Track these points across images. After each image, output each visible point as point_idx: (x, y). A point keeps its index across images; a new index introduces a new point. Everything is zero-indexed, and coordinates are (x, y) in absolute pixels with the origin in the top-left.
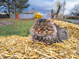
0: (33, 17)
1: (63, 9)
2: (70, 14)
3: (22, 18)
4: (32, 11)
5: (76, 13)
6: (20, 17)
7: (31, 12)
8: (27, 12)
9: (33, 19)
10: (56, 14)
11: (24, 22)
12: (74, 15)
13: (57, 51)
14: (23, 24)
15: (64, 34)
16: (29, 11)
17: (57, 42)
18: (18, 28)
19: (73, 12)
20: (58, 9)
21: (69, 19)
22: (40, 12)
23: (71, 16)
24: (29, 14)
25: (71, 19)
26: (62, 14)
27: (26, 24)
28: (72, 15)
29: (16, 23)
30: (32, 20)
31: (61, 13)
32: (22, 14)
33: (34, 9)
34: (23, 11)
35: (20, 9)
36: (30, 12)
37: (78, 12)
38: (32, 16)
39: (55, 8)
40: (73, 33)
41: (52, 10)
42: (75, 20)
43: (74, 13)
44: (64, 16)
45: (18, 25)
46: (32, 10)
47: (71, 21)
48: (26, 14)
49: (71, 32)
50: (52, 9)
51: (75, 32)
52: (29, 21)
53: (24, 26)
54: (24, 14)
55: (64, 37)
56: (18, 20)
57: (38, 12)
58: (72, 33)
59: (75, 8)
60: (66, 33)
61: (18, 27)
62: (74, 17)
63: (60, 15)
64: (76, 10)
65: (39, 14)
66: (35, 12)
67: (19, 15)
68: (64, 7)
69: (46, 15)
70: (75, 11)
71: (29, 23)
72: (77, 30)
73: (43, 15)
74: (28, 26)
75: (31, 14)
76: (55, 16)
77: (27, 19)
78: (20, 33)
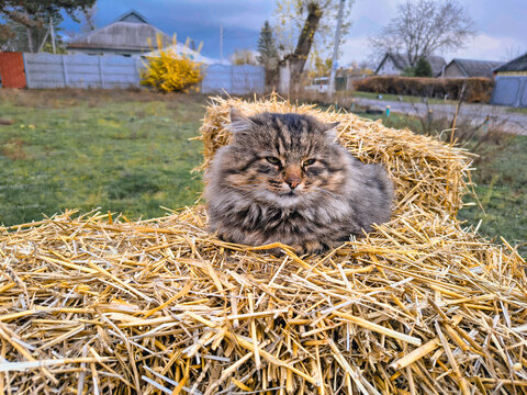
0: (136, 74)
1: (334, 30)
2: (377, 60)
3: (52, 85)
4: (128, 29)
5: (409, 56)
6: (32, 72)
7: (120, 41)
8: (90, 38)
9: (137, 91)
10: (292, 58)
11: (69, 111)
12: (400, 68)
13: (366, 278)
14: (68, 124)
15: (376, 191)
16: (106, 29)
17: (353, 238)
18: (30, 157)
19: (394, 51)
20: (303, 24)
21: (372, 91)
22: (188, 40)
23: (380, 72)
24: (106, 55)
25: (383, 92)
26: (329, 63)
27: (91, 124)
28: (389, 71)
29: (8, 118)
30: (132, 95)
31: (325, 56)
32: (49, 50)
33: (141, 19)
34: (57, 29)
35: (31, 12)
36: (108, 40)
37: (419, 53)
38: (132, 71)
39: (287, 19)
40: (413, 184)
41: (267, 34)
42: (408, 98)
43: (399, 56)
44: (338, 72)
45: (27, 139)
46: (125, 24)
47: (383, 109)
48: (79, 56)
49: (403, 179)
50: (267, 24)
51: (423, 179)
52: (111, 107)
53: (80, 145)
54: (62, 51)
55: (377, 210)
56: (23, 96)
57: (171, 43)
58: (404, 185)
59: (403, 24)
60: (382, 188)
61: (32, 152)
62: (401, 83)
63: (317, 65)
64: (412, 37)
65: (180, 58)
66: (149, 42)
67: (26, 56)
68: (339, 17)
69: (226, 62)
70: (404, 45)
71: (108, 119)
72: (429, 166)
73: (206, 61)
74: (109, 141)
75: (116, 51)
76: (286, 73)
77: (95, 87)
78: (59, 194)
